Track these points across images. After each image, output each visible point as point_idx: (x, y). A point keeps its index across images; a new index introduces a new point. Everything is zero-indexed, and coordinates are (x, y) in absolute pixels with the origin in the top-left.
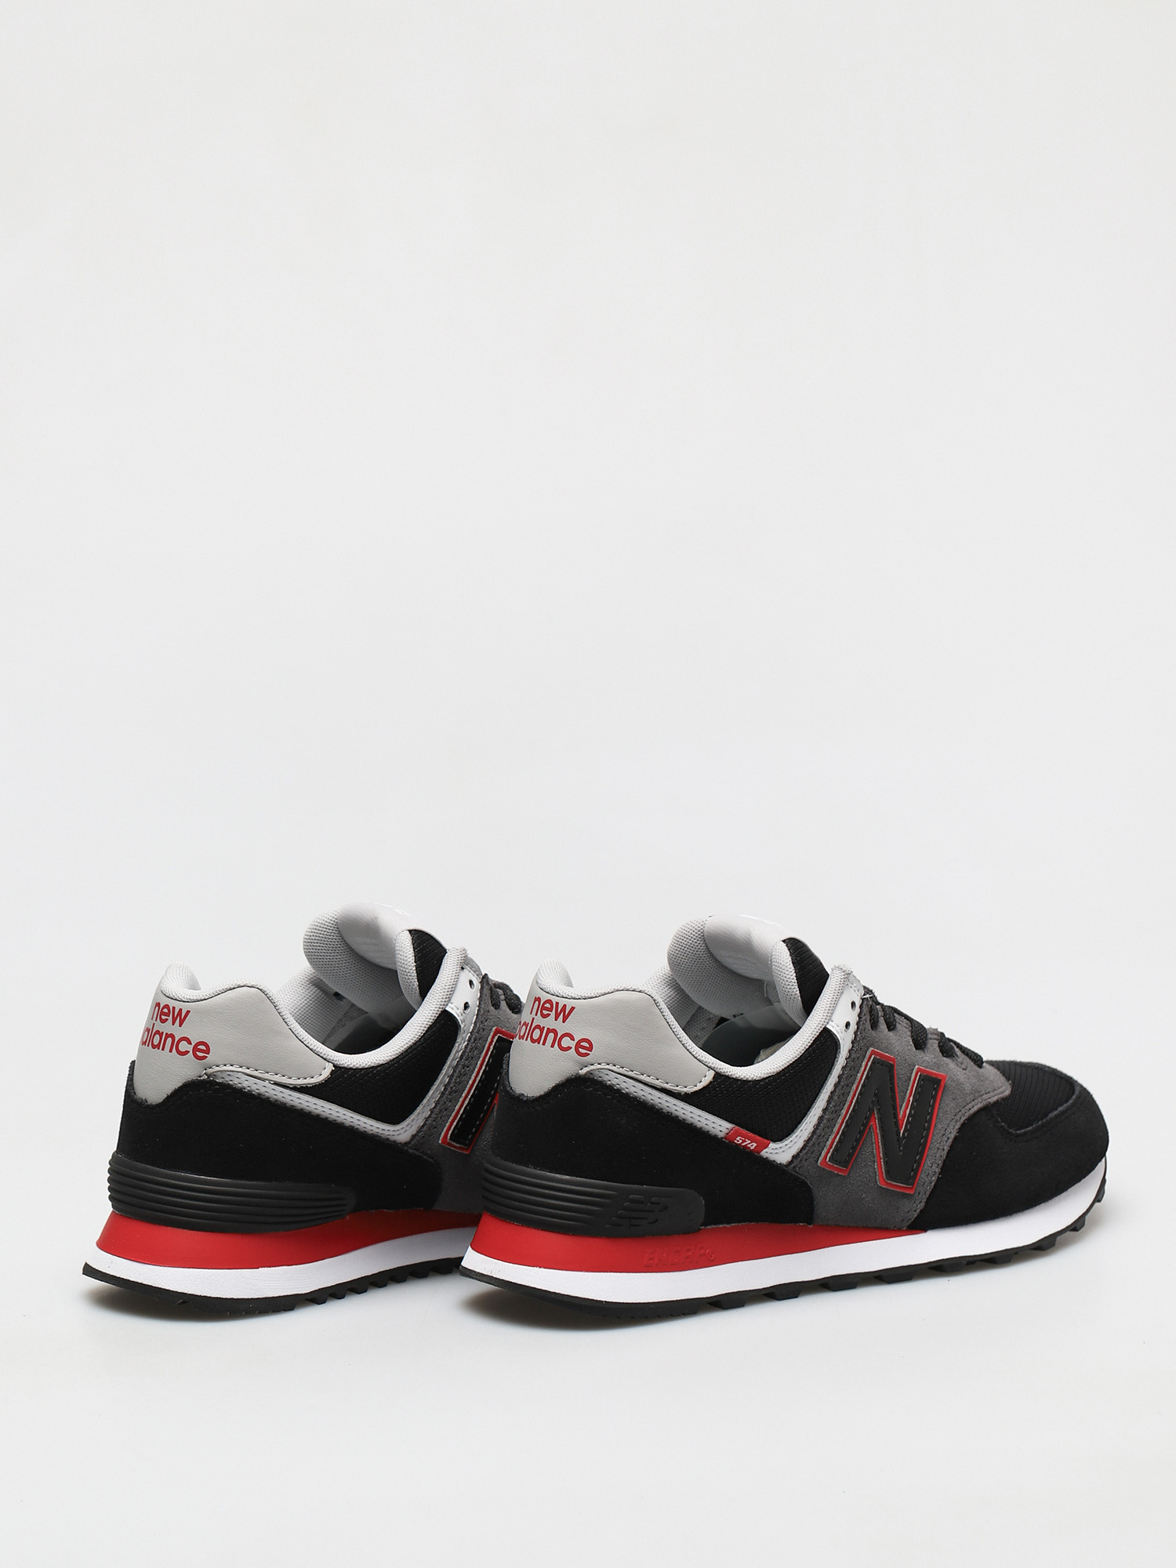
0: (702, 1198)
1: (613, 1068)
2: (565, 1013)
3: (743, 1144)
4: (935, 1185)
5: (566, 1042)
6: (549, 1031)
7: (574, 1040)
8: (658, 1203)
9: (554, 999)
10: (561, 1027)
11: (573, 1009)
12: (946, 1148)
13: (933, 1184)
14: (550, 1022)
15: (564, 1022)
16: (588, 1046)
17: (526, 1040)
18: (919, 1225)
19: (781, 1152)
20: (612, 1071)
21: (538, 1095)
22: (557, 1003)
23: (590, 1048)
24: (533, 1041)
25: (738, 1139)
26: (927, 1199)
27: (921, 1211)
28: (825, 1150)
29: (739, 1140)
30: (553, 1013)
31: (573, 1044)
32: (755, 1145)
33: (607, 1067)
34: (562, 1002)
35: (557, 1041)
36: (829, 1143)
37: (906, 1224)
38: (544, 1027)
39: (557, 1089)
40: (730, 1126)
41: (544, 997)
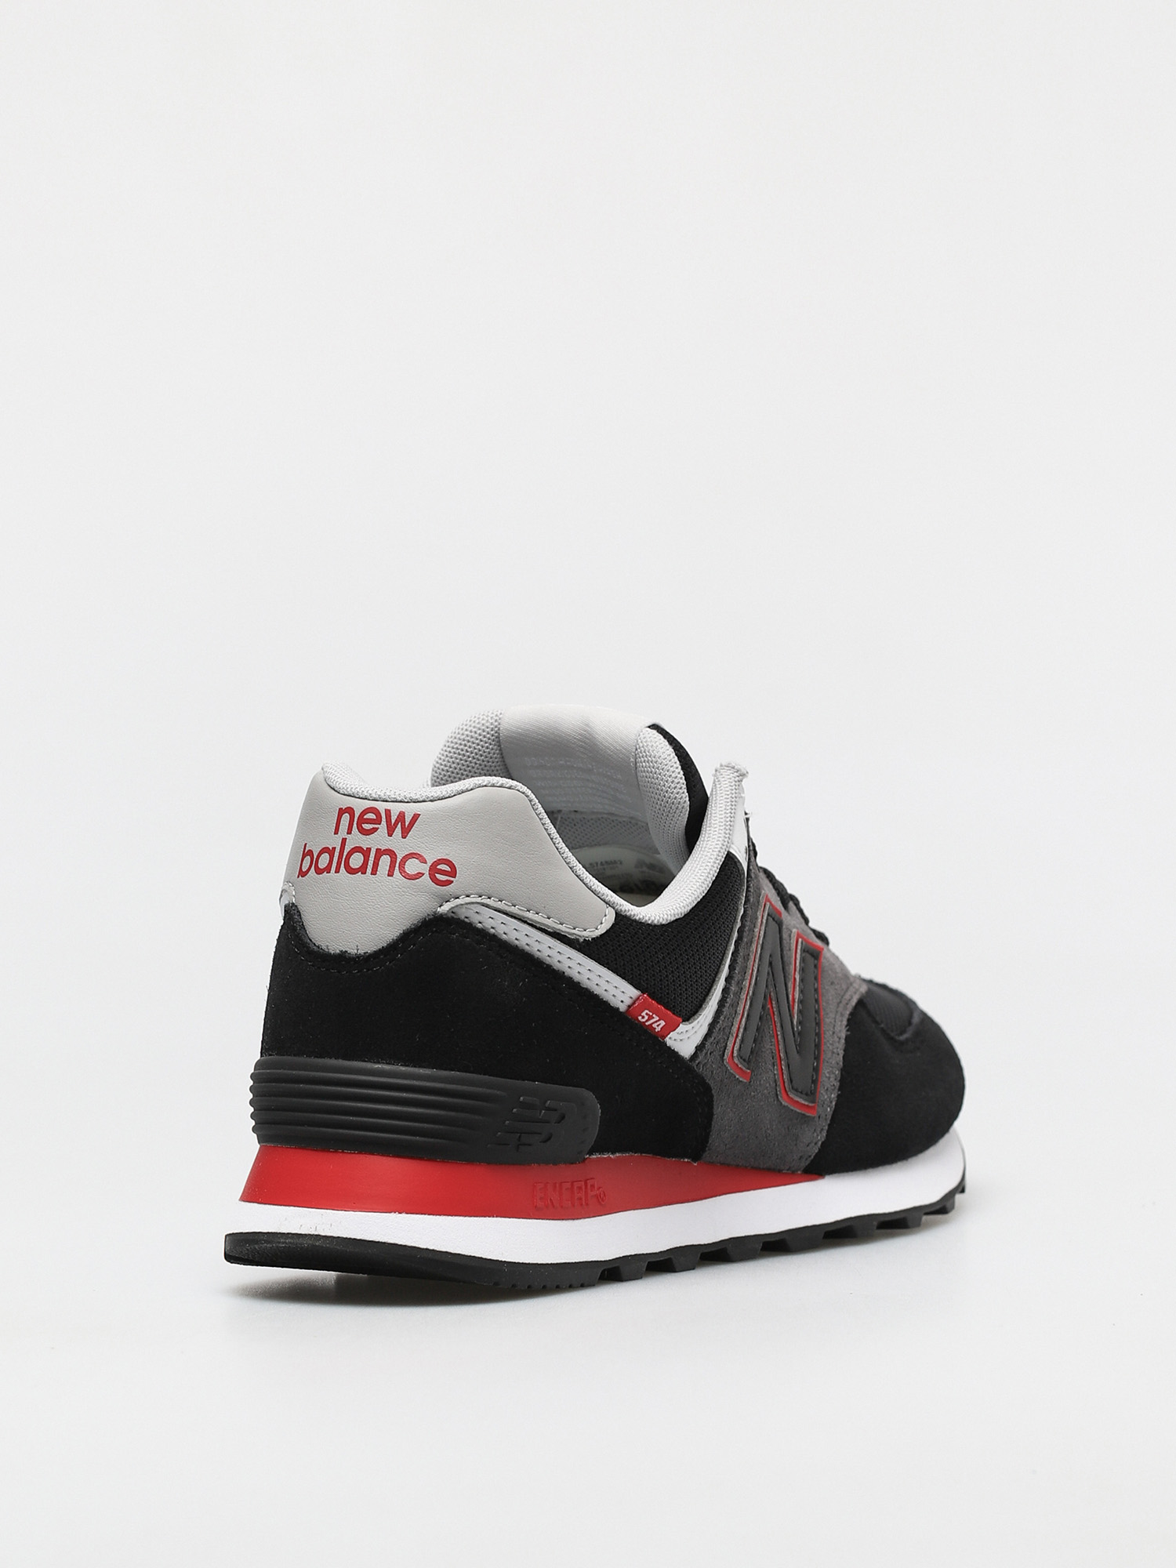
0: (599, 1106)
1: (487, 901)
2: (404, 825)
3: (647, 1024)
4: (836, 1105)
5: (412, 867)
6: (380, 853)
7: (426, 863)
8: (556, 1110)
9: (381, 807)
10: (399, 844)
11: (416, 817)
12: (842, 1053)
13: (834, 1103)
14: (379, 839)
15: (404, 837)
16: (449, 869)
17: (337, 871)
18: (819, 1167)
19: (686, 1039)
20: (487, 906)
21: (375, 948)
22: (388, 812)
23: (453, 873)
24: (351, 871)
25: (644, 1014)
26: (829, 1125)
27: (823, 1143)
28: (732, 1039)
29: (644, 1017)
30: (383, 826)
31: (425, 869)
32: (663, 1023)
33: (479, 900)
34: (396, 809)
35: (397, 865)
36: (735, 1029)
37: (804, 1164)
38: (369, 850)
39: (407, 937)
40: (633, 992)
41: (359, 806)
